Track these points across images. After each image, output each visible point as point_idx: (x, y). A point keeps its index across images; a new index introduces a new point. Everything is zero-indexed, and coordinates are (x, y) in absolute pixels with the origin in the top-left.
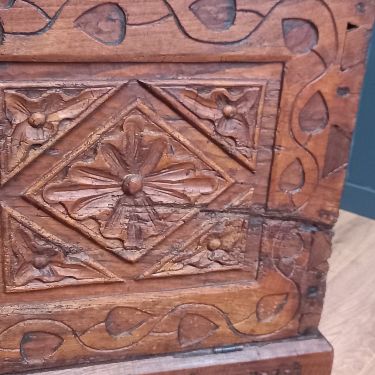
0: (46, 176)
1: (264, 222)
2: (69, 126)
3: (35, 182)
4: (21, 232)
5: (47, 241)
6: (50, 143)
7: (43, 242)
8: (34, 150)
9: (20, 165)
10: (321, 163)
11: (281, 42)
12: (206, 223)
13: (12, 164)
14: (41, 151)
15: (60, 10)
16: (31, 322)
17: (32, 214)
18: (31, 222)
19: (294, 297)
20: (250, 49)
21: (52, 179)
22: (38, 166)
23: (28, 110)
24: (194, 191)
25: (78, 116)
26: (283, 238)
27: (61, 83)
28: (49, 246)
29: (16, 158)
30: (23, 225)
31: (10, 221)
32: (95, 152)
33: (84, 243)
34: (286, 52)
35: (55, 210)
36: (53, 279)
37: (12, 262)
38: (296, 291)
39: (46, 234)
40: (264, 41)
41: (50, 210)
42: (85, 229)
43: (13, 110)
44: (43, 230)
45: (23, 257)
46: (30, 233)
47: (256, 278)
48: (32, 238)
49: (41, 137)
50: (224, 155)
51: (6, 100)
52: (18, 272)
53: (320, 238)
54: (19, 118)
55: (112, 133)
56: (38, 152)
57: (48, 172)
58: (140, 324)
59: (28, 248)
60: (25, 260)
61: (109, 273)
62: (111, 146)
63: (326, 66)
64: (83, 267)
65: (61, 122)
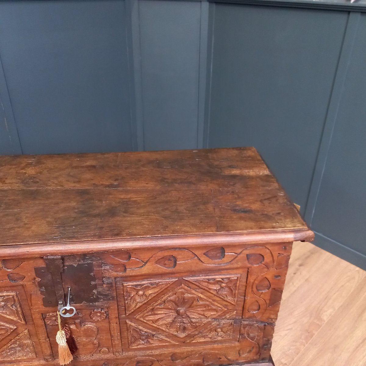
1: (241, 322)
2: (153, 295)
4: (135, 330)
6: (146, 301)
7: (144, 332)
8: (139, 303)
9: (134, 309)
10: (268, 302)
11: (246, 262)
12: (215, 323)
13: (131, 309)
14: (142, 304)
15: (149, 260)
16: (140, 357)
17: (139, 323)
18: (139, 327)
19: (256, 348)
20: (232, 265)
21: (148, 312)
22: (141, 308)
23: (136, 292)
24: (208, 314)
25: (157, 292)
26: (250, 328)
27: (150, 282)
28: (146, 334)
29: (132, 307)
30: (135, 328)
31: (130, 327)
32: (164, 303)
33: (160, 332)
34: (249, 265)
35: (148, 322)
36: (149, 344)
37: (131, 339)
38: (257, 346)
40: (238, 262)
41: (146, 323)
42: (161, 328)
43: (130, 292)
44: (144, 329)
45: (136, 338)
46: (138, 330)
47: (238, 341)
49: (142, 299)
50: (222, 300)
51: (128, 289)
52: (134, 342)
53: (268, 327)
54: (133, 294)
55: (172, 296)
57: (145, 310)
58: (186, 358)
59: (138, 334)
61: (172, 342)
62: (171, 301)
63: (268, 268)
64: (161, 340)
65: (150, 295)
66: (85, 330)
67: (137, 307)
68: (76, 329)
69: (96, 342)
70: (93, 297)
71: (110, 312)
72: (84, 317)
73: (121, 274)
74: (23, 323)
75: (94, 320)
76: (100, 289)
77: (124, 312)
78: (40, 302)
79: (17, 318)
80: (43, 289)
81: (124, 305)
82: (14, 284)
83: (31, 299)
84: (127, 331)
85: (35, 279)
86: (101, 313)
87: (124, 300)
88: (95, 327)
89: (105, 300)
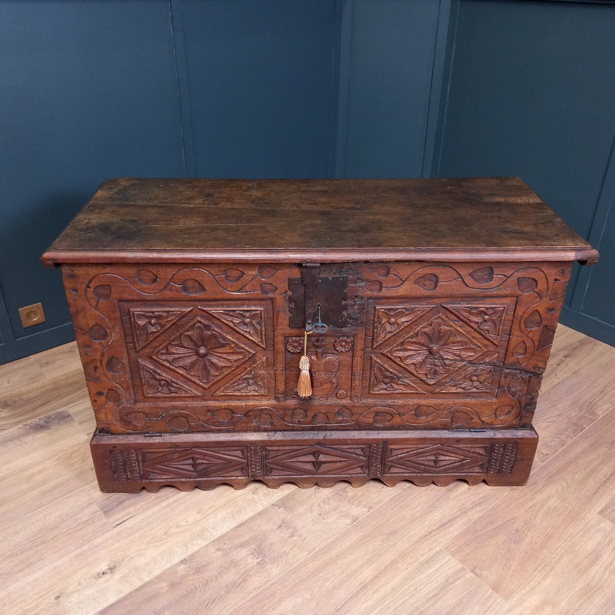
0: (393, 345)
1: (502, 370)
2: (406, 324)
3: (388, 347)
4: (381, 370)
5: (391, 372)
6: (397, 331)
7: (389, 373)
8: (389, 334)
9: (382, 340)
10: (536, 344)
11: (516, 288)
12: (471, 369)
13: (379, 339)
14: (393, 334)
15: (408, 277)
16: (380, 407)
17: (385, 360)
18: (384, 364)
19: (517, 408)
20: (499, 292)
21: (396, 346)
22: (390, 340)
23: (388, 318)
24: (465, 354)
25: (411, 320)
26: (512, 378)
27: (405, 306)
28: (392, 375)
29: (381, 337)
30: (381, 366)
31: (375, 363)
32: (417, 335)
33: (407, 375)
34: (519, 293)
35: (396, 360)
36: (392, 389)
37: (374, 381)
38: (518, 405)
39: (391, 370)
40: (507, 288)
41: (394, 360)
42: (409, 369)
43: (382, 318)
44: (390, 368)
47: (496, 397)
48: (384, 371)
49: (393, 328)
50: (483, 338)
51: (379, 313)
52: (376, 385)
53: (534, 380)
54: (384, 320)
55: (426, 327)
56: (391, 335)
57: (395, 343)
58: (432, 413)
59: (382, 375)
60: (380, 380)
61: (419, 389)
62: (425, 333)
63: (541, 298)
64: (407, 385)
65: (403, 322)
66: (326, 362)
67: (387, 337)
68: (317, 360)
69: (334, 380)
70: (342, 320)
71: (356, 341)
72: (326, 346)
73: (376, 294)
74: (264, 346)
75: (337, 351)
76: (350, 311)
77: (371, 344)
78: (286, 322)
79: (260, 340)
80: (293, 305)
81: (371, 335)
82: (265, 296)
83: (278, 316)
84: (371, 369)
85: (287, 291)
86: (346, 342)
87: (374, 328)
88: (337, 361)
89: (354, 326)
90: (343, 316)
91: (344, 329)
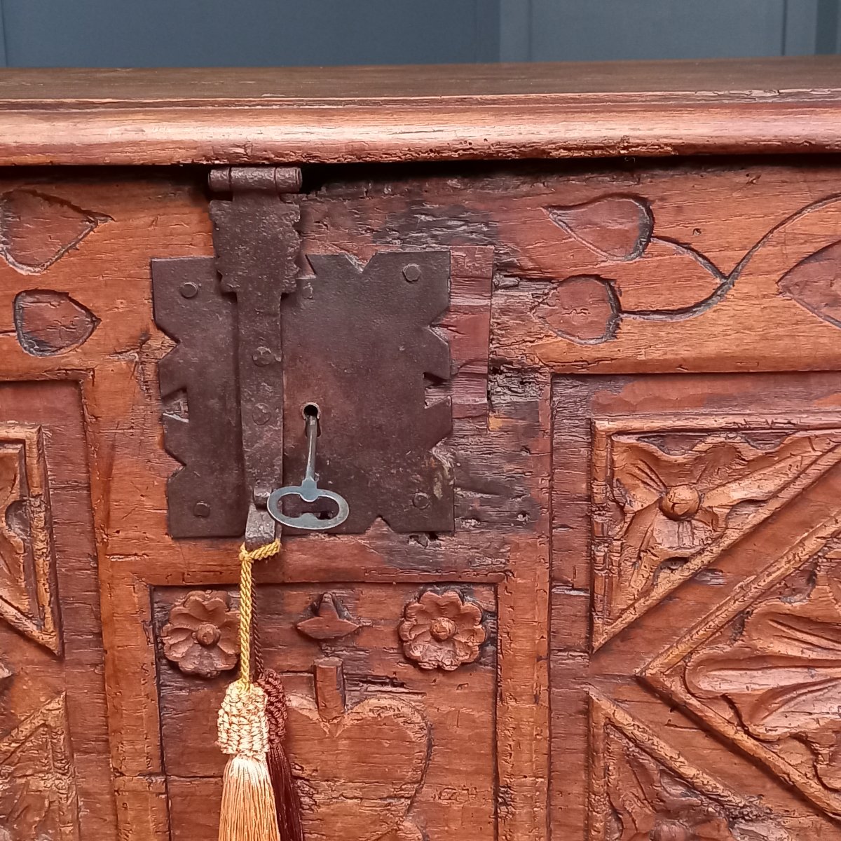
0: (694, 632)
2: (754, 516)
3: (667, 646)
4: (632, 762)
5: (690, 786)
6: (707, 557)
7: (681, 788)
8: (669, 571)
9: (636, 605)
14: (686, 573)
15: (748, 257)
17: (657, 719)
18: (655, 740)
21: (709, 642)
22: (676, 608)
23: (661, 481)
25: (774, 495)
27: (740, 420)
28: (694, 800)
29: (630, 589)
30: (637, 746)
31: (608, 734)
32: (812, 579)
33: (774, 799)
35: (710, 714)
37: (607, 831)
39: (689, 771)
41: (700, 714)
42: (780, 763)
43: (628, 480)
44: (682, 759)
45: (634, 821)
46: (651, 765)
48: (657, 777)
49: (687, 542)
51: (615, 458)
54: (642, 497)
56: (679, 575)
57: (700, 623)
59: (646, 799)
60: (636, 829)
66: (362, 725)
68: (315, 716)
70: (431, 492)
71: (504, 611)
72: (362, 641)
73: (592, 348)
74: (51, 641)
75: (415, 663)
76: (469, 446)
77: (581, 629)
78: (154, 504)
79: (25, 604)
80: (178, 413)
81: (582, 579)
82: (37, 361)
83: (108, 474)
84: (588, 768)
85: (146, 337)
86: (461, 617)
87: (594, 537)
88: (417, 718)
89: (491, 524)
90: (433, 471)
91: (444, 542)
